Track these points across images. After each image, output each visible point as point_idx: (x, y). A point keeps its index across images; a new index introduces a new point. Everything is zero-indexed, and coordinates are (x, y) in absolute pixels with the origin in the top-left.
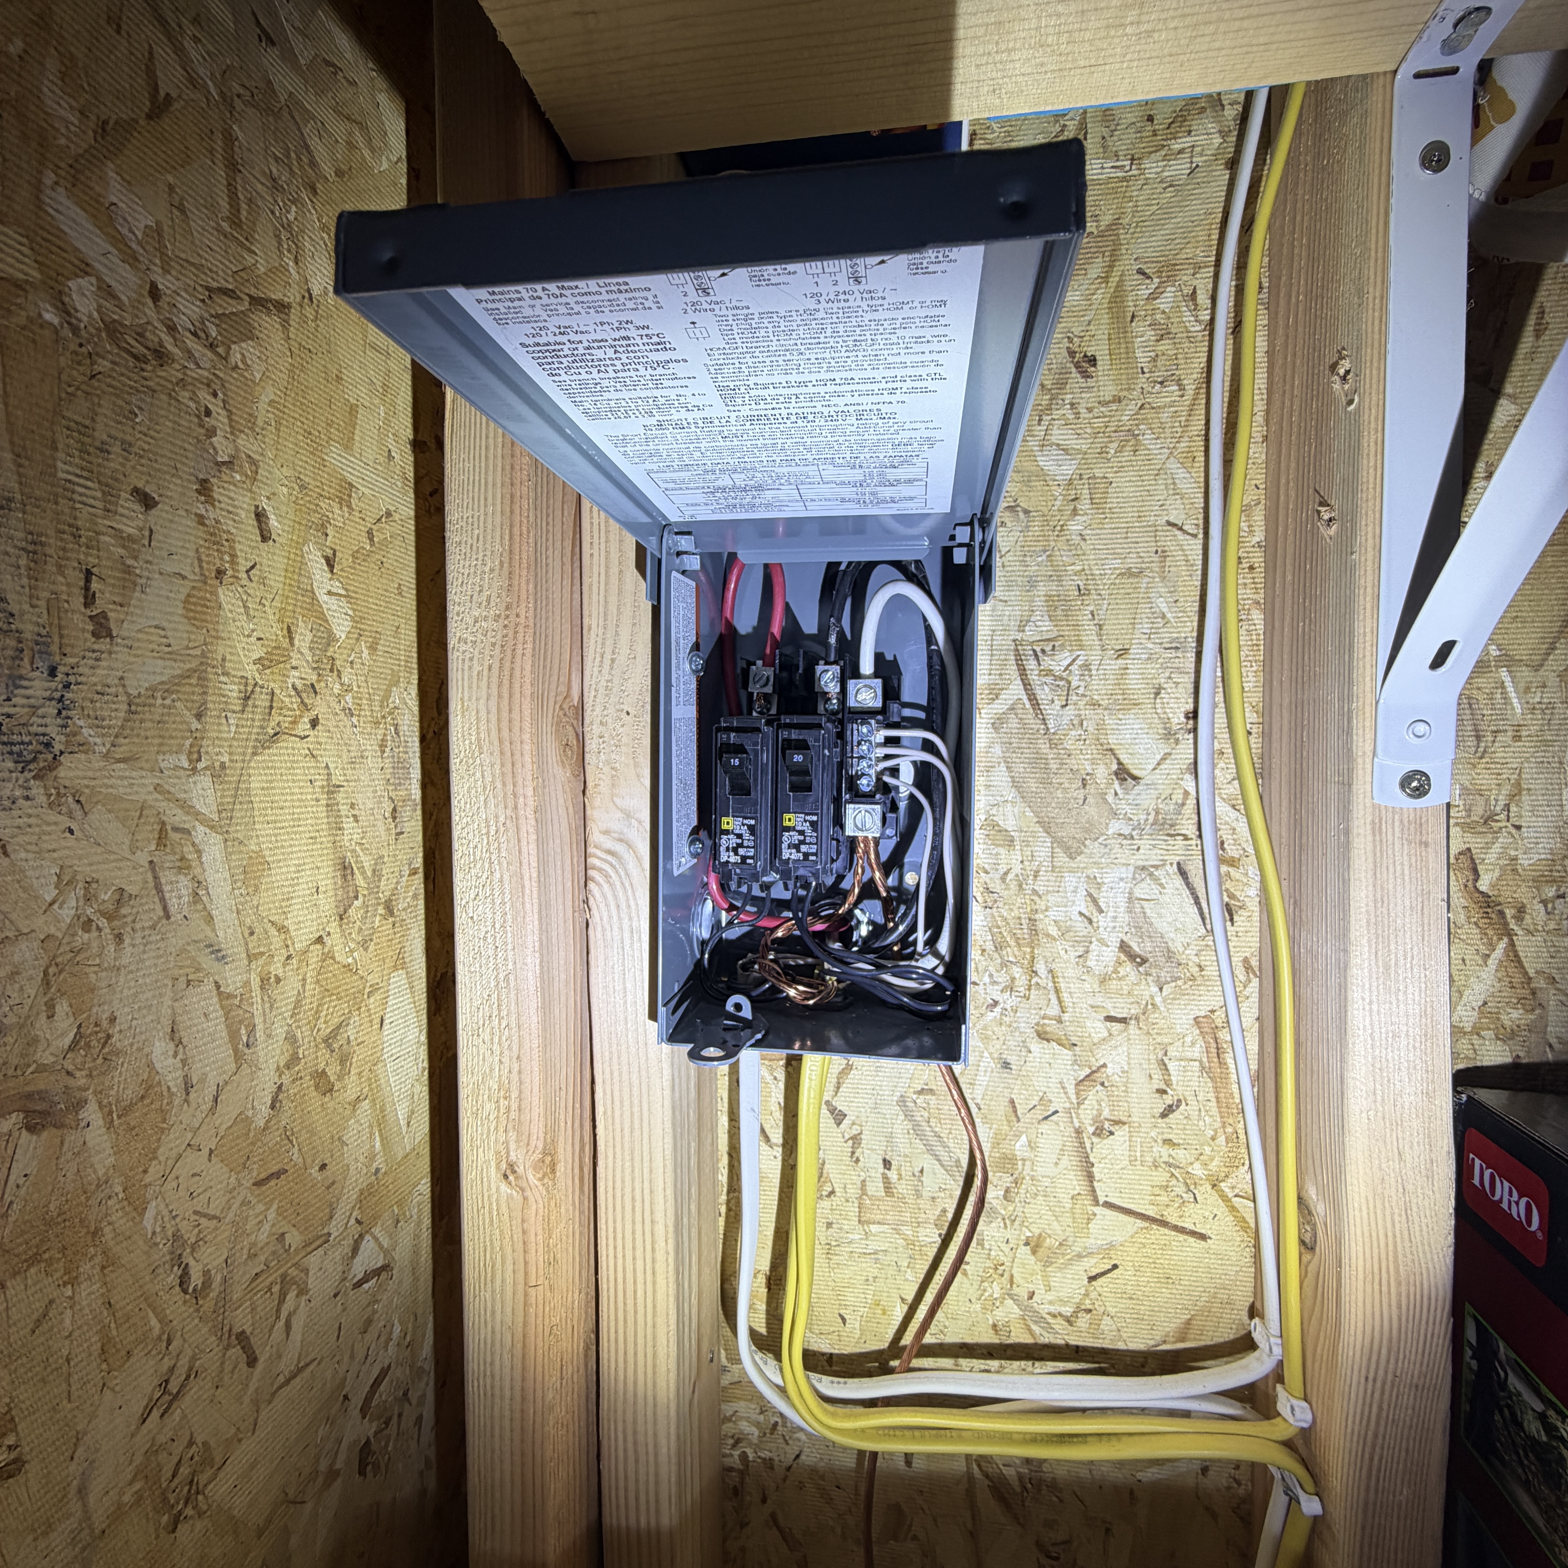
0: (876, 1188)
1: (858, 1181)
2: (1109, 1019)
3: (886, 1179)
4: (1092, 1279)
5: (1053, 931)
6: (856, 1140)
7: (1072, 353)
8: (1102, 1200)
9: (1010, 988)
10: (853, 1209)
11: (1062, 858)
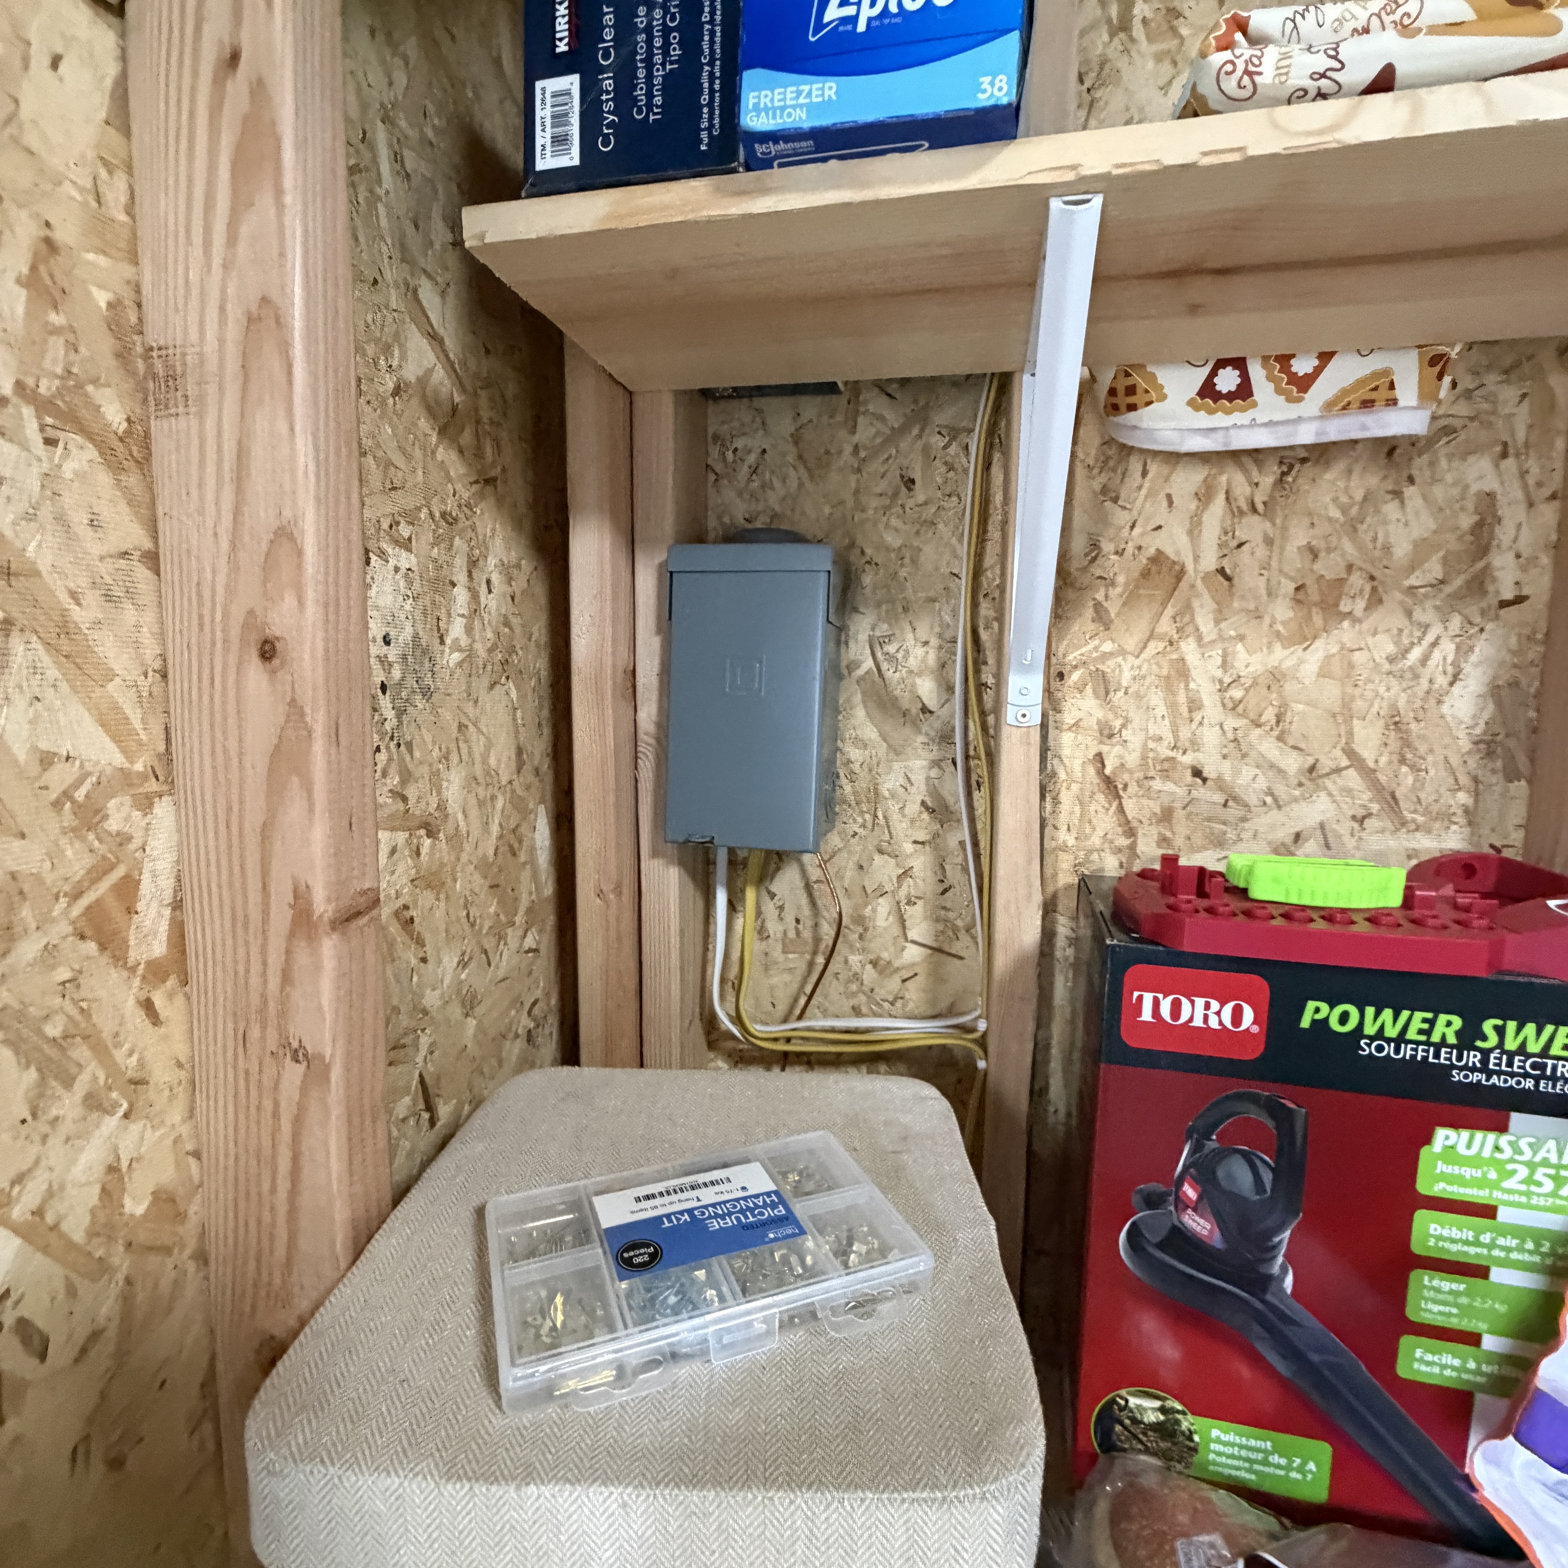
0: (792, 934)
1: (781, 928)
2: (915, 842)
3: (797, 929)
4: (904, 981)
5: (887, 794)
6: (781, 908)
7: (902, 477)
8: (910, 937)
9: (863, 826)
10: (779, 947)
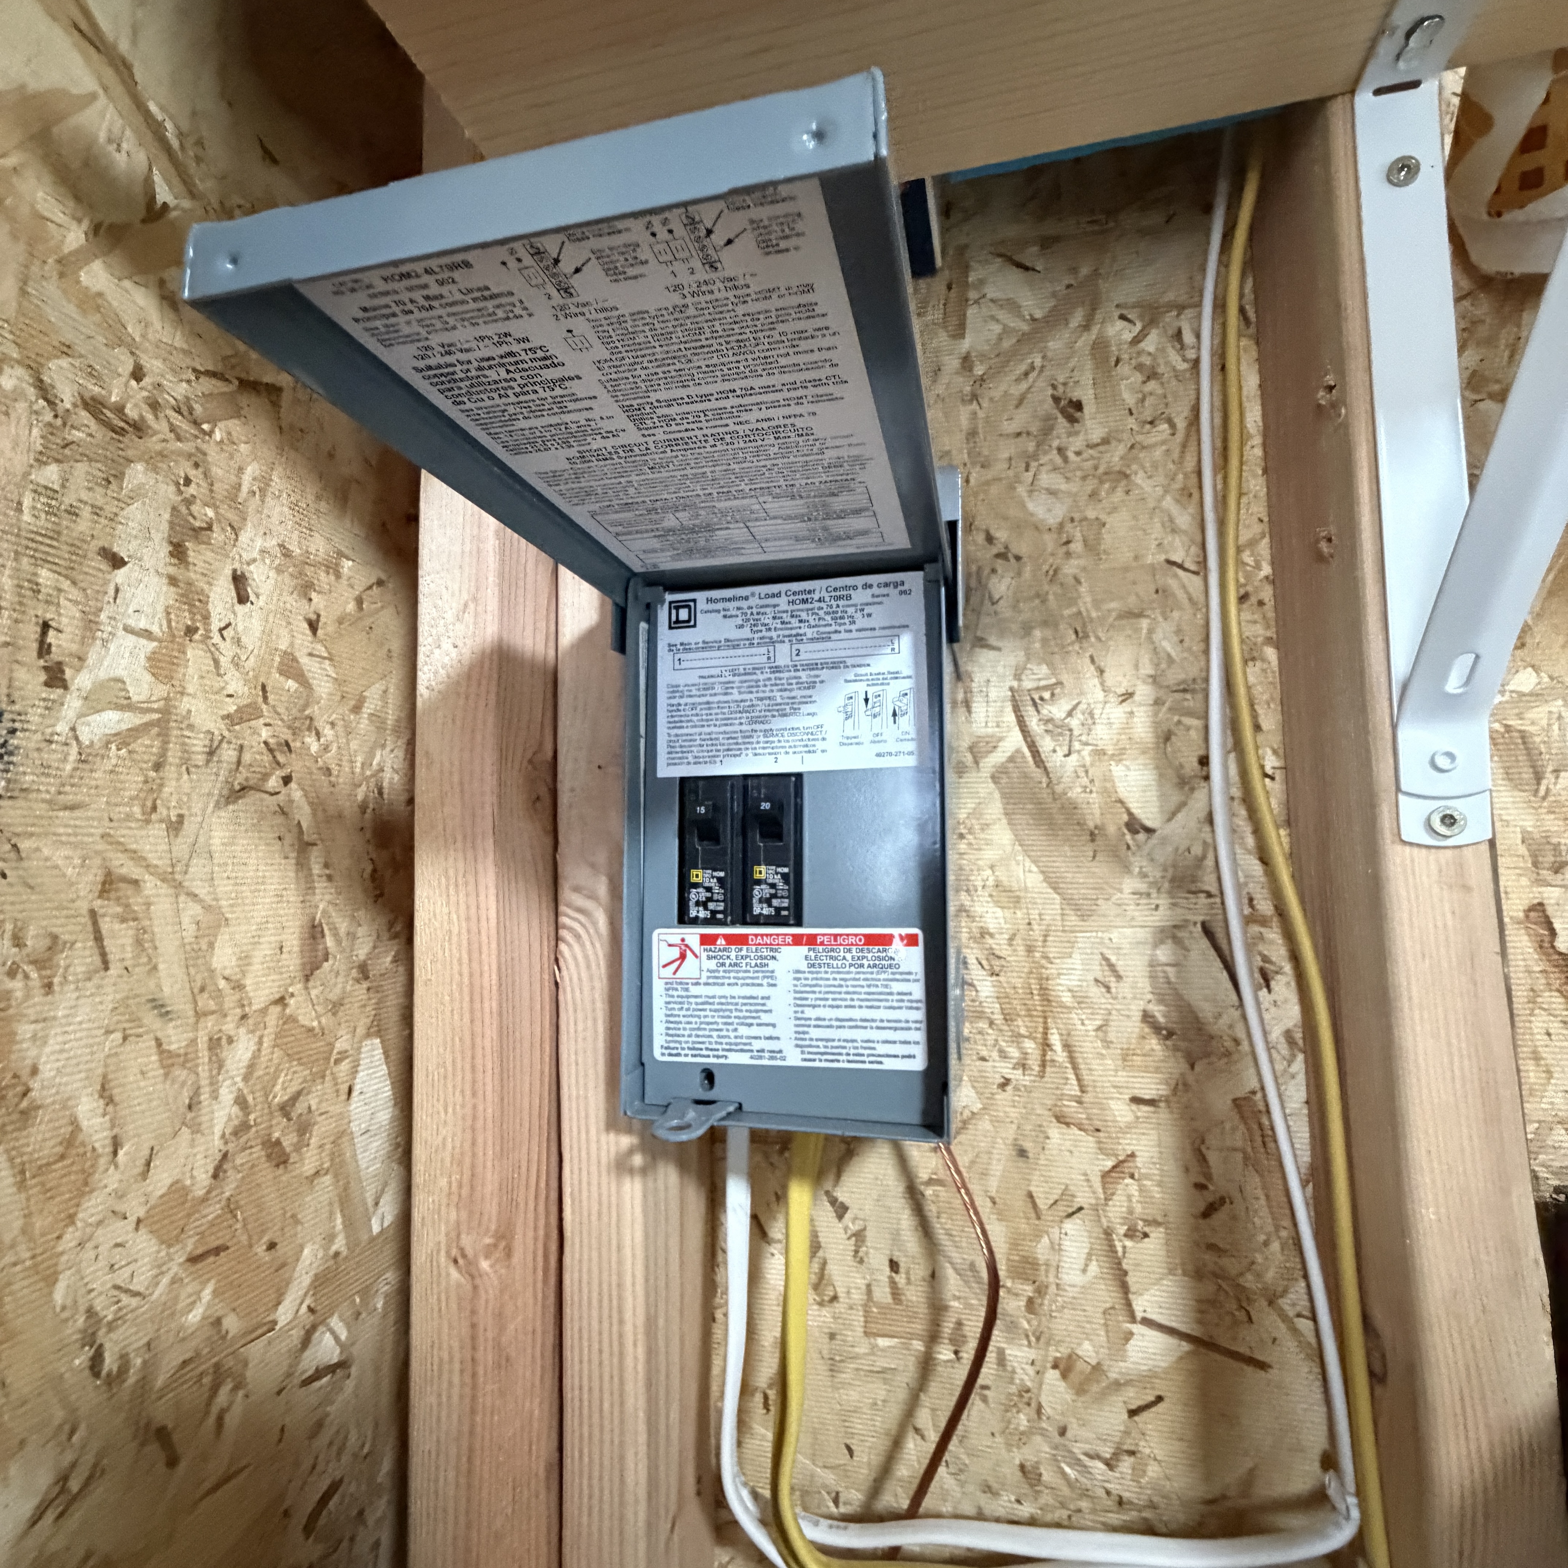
0: (882, 1294)
1: (861, 1283)
2: (1136, 1100)
3: (893, 1284)
4: (1133, 1413)
5: (1067, 998)
6: (859, 1237)
7: (1056, 399)
8: (1139, 1315)
9: (1023, 1066)
10: (858, 1318)
11: (1073, 919)
